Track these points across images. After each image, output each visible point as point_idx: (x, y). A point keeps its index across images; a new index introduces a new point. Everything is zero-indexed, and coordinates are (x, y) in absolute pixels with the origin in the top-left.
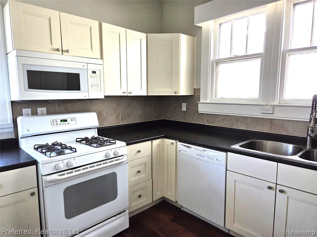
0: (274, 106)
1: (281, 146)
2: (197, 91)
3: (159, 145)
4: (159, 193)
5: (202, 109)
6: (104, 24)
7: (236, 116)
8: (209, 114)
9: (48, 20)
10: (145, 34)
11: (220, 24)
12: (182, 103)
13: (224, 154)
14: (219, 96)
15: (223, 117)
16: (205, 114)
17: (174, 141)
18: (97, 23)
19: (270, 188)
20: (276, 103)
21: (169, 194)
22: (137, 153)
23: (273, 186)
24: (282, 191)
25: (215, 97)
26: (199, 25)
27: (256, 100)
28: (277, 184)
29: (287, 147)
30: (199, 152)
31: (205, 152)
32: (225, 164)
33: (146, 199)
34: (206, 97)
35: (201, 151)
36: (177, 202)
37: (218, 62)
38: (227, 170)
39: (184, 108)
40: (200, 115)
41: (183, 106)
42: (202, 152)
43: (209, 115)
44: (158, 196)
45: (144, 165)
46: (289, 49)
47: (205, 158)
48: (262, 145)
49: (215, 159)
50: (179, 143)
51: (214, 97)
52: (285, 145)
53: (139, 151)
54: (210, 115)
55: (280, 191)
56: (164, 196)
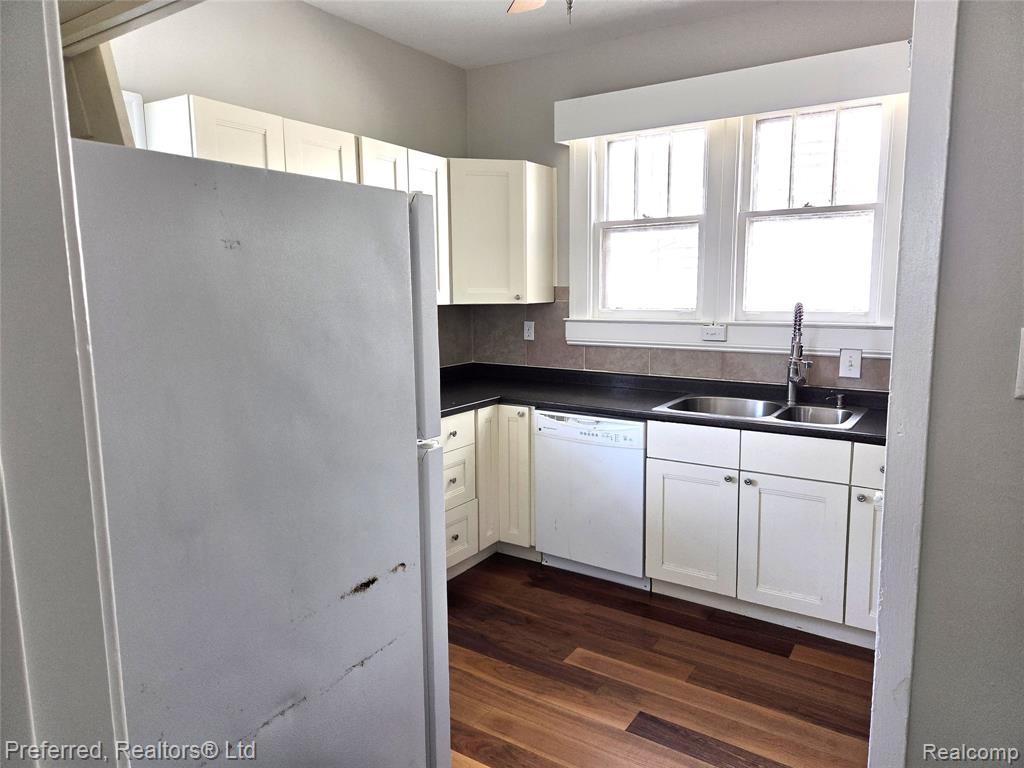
0: (728, 325)
1: (744, 406)
2: (560, 294)
3: (489, 421)
4: (490, 533)
5: (574, 334)
6: (365, 140)
7: (651, 349)
8: (591, 346)
9: (261, 138)
10: (445, 160)
11: (609, 143)
12: (526, 323)
13: (641, 424)
14: (612, 304)
15: (623, 351)
16: (583, 346)
17: (524, 409)
18: (351, 137)
19: (729, 479)
20: (730, 319)
21: (514, 531)
22: (449, 437)
23: (734, 474)
24: (749, 482)
25: (604, 307)
26: (565, 143)
27: (691, 313)
28: (740, 470)
29: (755, 405)
30: (586, 428)
31: (599, 426)
32: (642, 446)
33: (466, 546)
34: (583, 308)
35: (589, 423)
36: (533, 548)
37: (609, 228)
38: (646, 457)
39: (529, 333)
40: (571, 349)
41: (526, 328)
42: (591, 427)
43: (591, 350)
44: (489, 538)
45: (462, 466)
46: (751, 210)
47: (599, 440)
48: (709, 405)
49: (621, 439)
50: (537, 413)
51: (600, 307)
52: (750, 402)
53: (454, 434)
54: (594, 349)
55: (746, 482)
56: (502, 540)
